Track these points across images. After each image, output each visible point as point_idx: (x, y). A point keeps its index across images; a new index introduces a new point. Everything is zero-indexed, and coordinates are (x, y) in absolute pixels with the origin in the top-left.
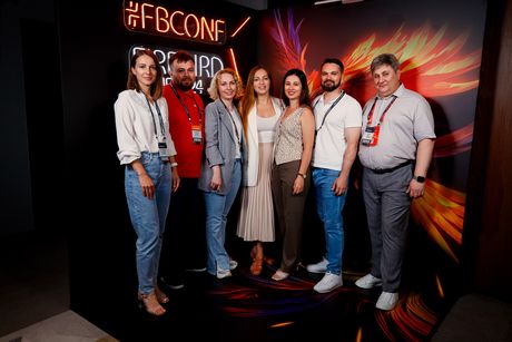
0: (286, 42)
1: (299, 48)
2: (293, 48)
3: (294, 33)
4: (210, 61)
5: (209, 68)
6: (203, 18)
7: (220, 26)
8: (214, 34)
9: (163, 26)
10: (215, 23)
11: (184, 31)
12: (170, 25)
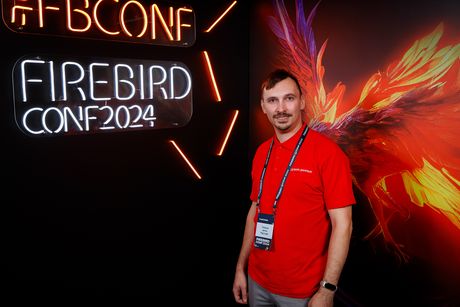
0: (293, 39)
1: (313, 49)
2: (303, 47)
3: (305, 23)
4: (168, 73)
5: (167, 85)
6: (154, 6)
7: (185, 17)
8: (174, 30)
9: (79, 21)
10: (176, 14)
11: (119, 28)
12: (92, 20)
